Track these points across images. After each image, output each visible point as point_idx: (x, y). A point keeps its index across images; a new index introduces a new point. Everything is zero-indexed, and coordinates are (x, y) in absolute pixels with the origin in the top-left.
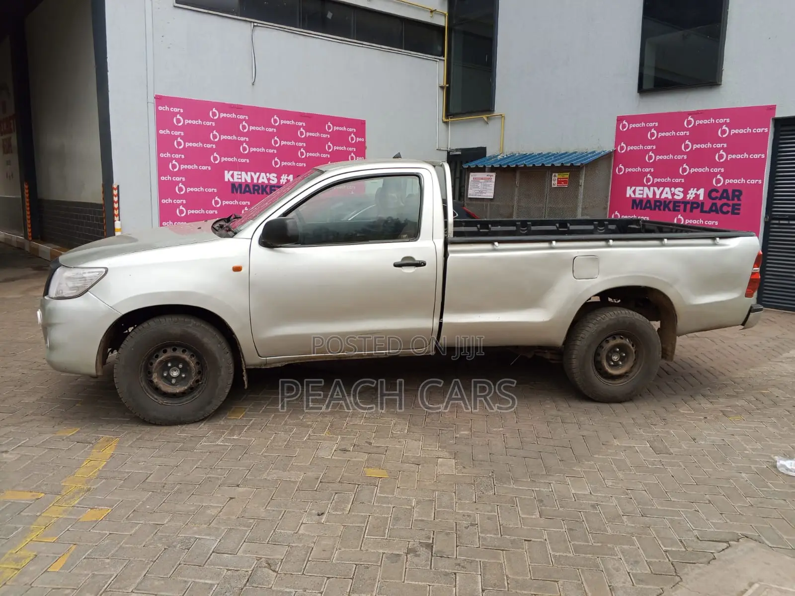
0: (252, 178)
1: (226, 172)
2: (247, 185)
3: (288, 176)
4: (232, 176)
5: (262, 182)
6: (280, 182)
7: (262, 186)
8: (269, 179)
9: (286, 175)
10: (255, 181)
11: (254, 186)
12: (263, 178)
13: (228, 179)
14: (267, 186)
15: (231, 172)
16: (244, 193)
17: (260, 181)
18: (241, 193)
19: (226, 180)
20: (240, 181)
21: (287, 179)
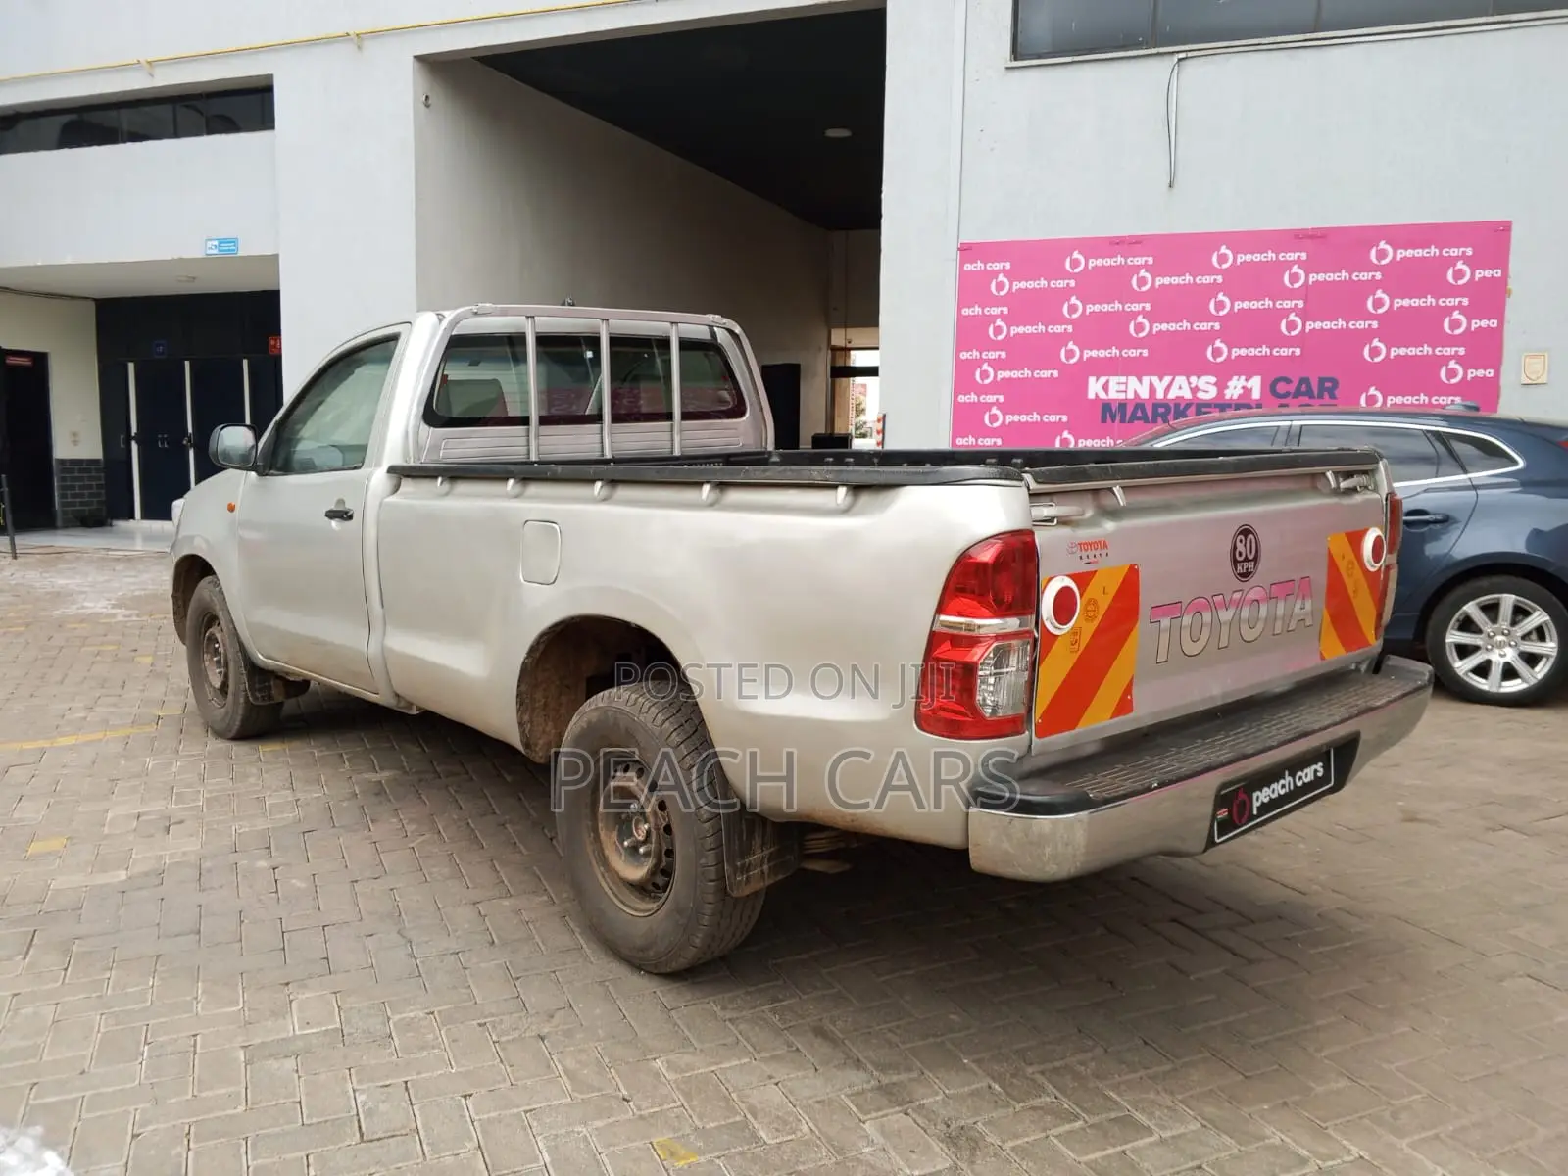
0: (1152, 389)
1: (1092, 380)
2: (1139, 405)
3: (1247, 380)
4: (1106, 388)
5: (1177, 397)
6: (1224, 395)
7: (1177, 405)
8: (1194, 390)
9: (1243, 378)
10: (1160, 395)
11: (1156, 405)
12: (1180, 388)
13: (1096, 394)
14: (1188, 405)
15: (1103, 380)
16: (1131, 422)
17: (1172, 395)
18: (1122, 421)
19: (1091, 395)
20: (1122, 396)
21: (1243, 388)
